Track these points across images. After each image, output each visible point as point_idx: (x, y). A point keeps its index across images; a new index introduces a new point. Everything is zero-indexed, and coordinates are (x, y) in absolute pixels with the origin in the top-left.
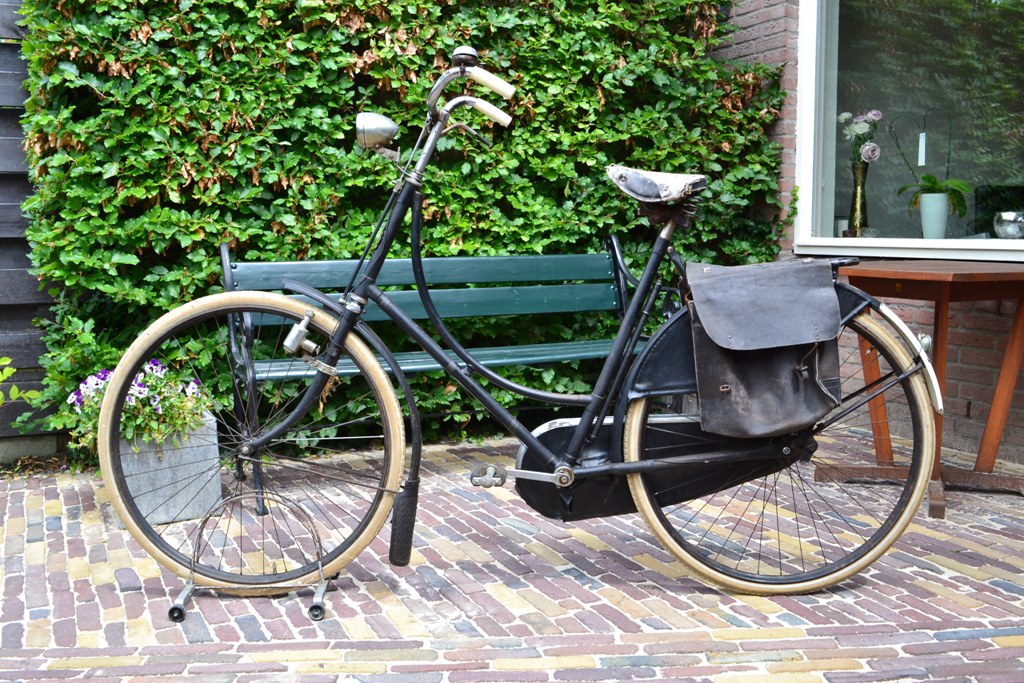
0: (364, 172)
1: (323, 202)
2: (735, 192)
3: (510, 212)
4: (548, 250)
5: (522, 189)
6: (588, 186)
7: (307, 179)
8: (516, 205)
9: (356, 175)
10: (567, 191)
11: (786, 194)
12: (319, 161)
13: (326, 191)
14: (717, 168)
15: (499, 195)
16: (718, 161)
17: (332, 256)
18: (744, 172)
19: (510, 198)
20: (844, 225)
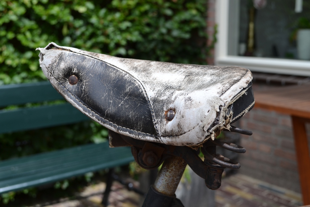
2: (180, 28)
3: (20, 48)
5: (31, 30)
6: (80, 27)
8: (25, 42)
10: (65, 31)
11: (210, 29)
14: (169, 12)
15: (11, 36)
16: (170, 8)
18: (185, 15)
19: (20, 37)
20: (243, 47)
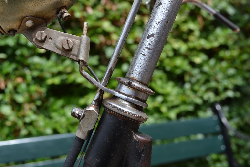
0: (60, 73)
1: (31, 96)
4: (179, 116)
7: (19, 80)
9: (54, 75)
12: (28, 66)
13: (34, 88)
17: (40, 134)
